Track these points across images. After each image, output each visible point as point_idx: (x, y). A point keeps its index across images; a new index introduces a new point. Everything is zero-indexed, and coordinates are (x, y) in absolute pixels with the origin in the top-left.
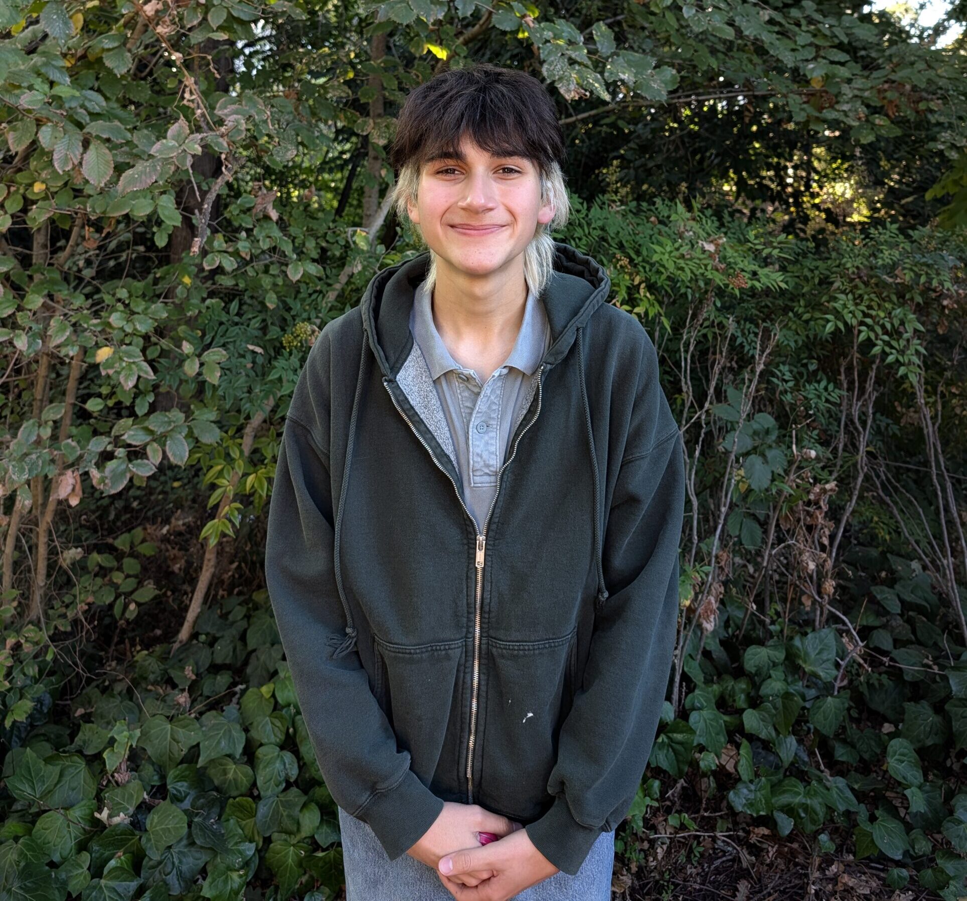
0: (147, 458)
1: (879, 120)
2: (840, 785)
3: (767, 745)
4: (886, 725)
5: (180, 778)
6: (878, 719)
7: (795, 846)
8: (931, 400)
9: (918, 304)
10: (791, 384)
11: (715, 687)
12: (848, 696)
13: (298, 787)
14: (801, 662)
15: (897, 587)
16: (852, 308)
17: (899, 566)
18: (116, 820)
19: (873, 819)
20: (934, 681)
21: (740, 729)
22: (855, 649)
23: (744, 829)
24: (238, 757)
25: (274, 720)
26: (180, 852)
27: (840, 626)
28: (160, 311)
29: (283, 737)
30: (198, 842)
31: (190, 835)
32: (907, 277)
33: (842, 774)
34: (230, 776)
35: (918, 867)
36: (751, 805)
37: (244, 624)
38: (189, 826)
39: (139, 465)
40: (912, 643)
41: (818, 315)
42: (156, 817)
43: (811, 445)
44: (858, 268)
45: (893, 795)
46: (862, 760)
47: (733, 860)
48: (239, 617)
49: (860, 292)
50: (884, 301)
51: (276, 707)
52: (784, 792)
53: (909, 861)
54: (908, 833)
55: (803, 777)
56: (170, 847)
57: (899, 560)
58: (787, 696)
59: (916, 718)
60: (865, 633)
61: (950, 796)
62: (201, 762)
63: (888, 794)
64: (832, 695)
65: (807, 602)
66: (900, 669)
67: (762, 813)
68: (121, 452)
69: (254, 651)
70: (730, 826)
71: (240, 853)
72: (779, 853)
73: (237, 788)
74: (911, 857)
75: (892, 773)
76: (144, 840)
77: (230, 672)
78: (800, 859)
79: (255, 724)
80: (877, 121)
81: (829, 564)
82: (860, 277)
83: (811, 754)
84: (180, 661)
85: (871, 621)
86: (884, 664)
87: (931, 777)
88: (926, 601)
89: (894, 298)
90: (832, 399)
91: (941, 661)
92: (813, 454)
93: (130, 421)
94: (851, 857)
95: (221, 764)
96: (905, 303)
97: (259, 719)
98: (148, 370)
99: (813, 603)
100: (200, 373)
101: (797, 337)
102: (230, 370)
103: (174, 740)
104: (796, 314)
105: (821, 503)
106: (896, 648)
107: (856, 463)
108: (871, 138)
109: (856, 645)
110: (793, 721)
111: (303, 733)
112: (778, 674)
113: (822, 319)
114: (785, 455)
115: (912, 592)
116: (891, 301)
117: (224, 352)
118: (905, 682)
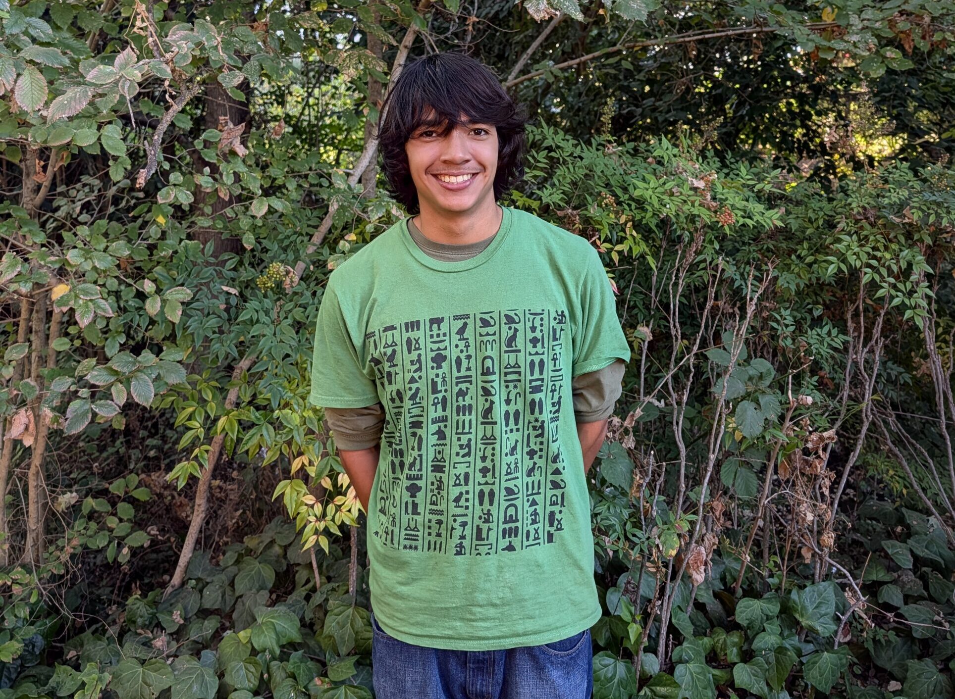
0: (111, 399)
1: (891, 53)
4: (893, 683)
6: (884, 676)
9: (929, 247)
10: (792, 328)
11: (706, 639)
12: (849, 651)
14: (797, 616)
15: (911, 541)
16: (857, 250)
17: (914, 519)
20: (945, 638)
21: (731, 683)
22: (858, 603)
25: (248, 665)
27: (843, 581)
28: (121, 248)
29: (257, 683)
32: (915, 216)
37: (235, 569)
39: (101, 406)
40: (923, 599)
41: (821, 257)
43: (808, 391)
44: (864, 208)
48: (230, 563)
49: (865, 233)
50: (891, 241)
51: (254, 652)
57: (915, 514)
58: (781, 650)
59: (919, 676)
60: (871, 589)
64: (831, 650)
65: (807, 555)
66: (909, 626)
68: (84, 392)
69: (241, 596)
77: (218, 617)
79: (229, 669)
80: (888, 54)
81: (830, 516)
82: (867, 218)
84: (171, 605)
85: (879, 575)
86: (889, 620)
88: (941, 556)
89: (902, 239)
90: (834, 345)
91: (950, 618)
92: (810, 400)
93: (93, 361)
96: (915, 244)
97: (233, 664)
98: (107, 308)
99: (813, 556)
100: (162, 312)
101: (798, 280)
102: (202, 310)
103: (146, 683)
104: (799, 257)
105: (820, 452)
106: (906, 603)
107: (861, 411)
108: (882, 72)
109: (858, 600)
110: (786, 676)
111: (278, 679)
112: (773, 628)
113: (825, 261)
114: (780, 402)
115: (927, 548)
116: (899, 242)
117: (189, 291)
118: (913, 639)
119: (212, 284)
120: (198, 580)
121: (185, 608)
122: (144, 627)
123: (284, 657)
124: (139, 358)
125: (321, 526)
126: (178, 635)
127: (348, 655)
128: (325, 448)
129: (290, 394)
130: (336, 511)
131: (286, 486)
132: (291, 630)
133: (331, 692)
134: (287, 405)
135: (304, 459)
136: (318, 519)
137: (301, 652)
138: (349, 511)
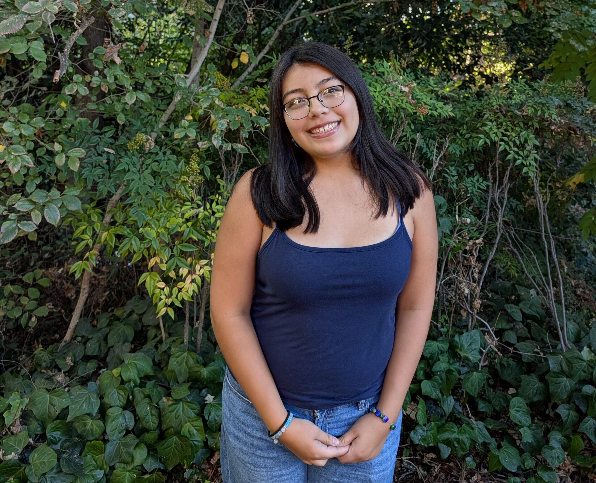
0: (31, 220)
1: (515, 13)
2: (480, 426)
3: (436, 402)
4: (511, 389)
5: (56, 429)
6: (506, 385)
7: (452, 464)
8: (544, 191)
9: (536, 129)
10: (456, 178)
12: (487, 371)
13: (134, 434)
14: (458, 351)
15: (520, 305)
16: (496, 131)
17: (522, 292)
18: (9, 457)
19: (499, 447)
20: (541, 362)
21: (419, 392)
22: (492, 342)
23: (420, 455)
24: (94, 415)
25: (119, 391)
26: (52, 477)
27: (485, 329)
28: (39, 122)
29: (125, 402)
30: (63, 470)
31: (59, 466)
32: (529, 111)
33: (482, 420)
34: (88, 427)
35: (526, 476)
36: (424, 440)
37: (107, 329)
38: (58, 459)
39: (25, 225)
40: (528, 338)
41: (474, 135)
42: (36, 455)
43: (467, 215)
44: (500, 105)
45: (513, 432)
46: (495, 410)
47: (413, 474)
48: (104, 326)
49: (500, 120)
50: (515, 126)
51: (123, 382)
52: (445, 431)
53: (521, 472)
54: (520, 456)
55: (458, 421)
56: (45, 474)
57: (523, 288)
58: (449, 372)
59: (528, 385)
60: (499, 333)
61: (547, 432)
62: (69, 419)
63: (510, 431)
64: (477, 371)
65: (464, 314)
66: (521, 355)
67: (431, 445)
68: (13, 216)
69: (112, 347)
70: (412, 453)
71: (93, 476)
72: (442, 469)
73: (93, 435)
74: (523, 470)
75: (512, 418)
76: (27, 470)
77: (96, 361)
78: (454, 473)
79: (107, 393)
80: (513, 14)
81: (478, 290)
82: (501, 112)
83: (464, 407)
84: (64, 354)
85: (504, 325)
86: (510, 352)
87: (536, 421)
88: (538, 313)
89: (522, 125)
90: (482, 187)
91: (544, 350)
92: (469, 221)
93: (19, 196)
94: (486, 471)
95: (82, 420)
96: (528, 128)
97: (109, 390)
98: (29, 160)
99: (468, 314)
100: (66, 164)
101: (461, 148)
102: (92, 164)
103: (52, 404)
104: (461, 135)
105: (474, 252)
106: (518, 342)
107: (496, 227)
108: (509, 24)
109: (493, 340)
110: (452, 387)
111: (139, 399)
112: (444, 358)
113: (477, 137)
114: (451, 222)
115: (530, 308)
116: (520, 126)
117: (83, 151)
118: (523, 363)
119: (98, 147)
120: (83, 337)
121: (74, 355)
122: (47, 368)
123: (142, 385)
124: (50, 194)
125: (169, 301)
126: (69, 373)
127: (184, 382)
128: (172, 252)
129: (149, 218)
130: (179, 292)
131: (147, 276)
132: (147, 367)
133: (174, 406)
134: (147, 224)
135: (157, 259)
136: (167, 297)
137: (153, 381)
138: (187, 292)
